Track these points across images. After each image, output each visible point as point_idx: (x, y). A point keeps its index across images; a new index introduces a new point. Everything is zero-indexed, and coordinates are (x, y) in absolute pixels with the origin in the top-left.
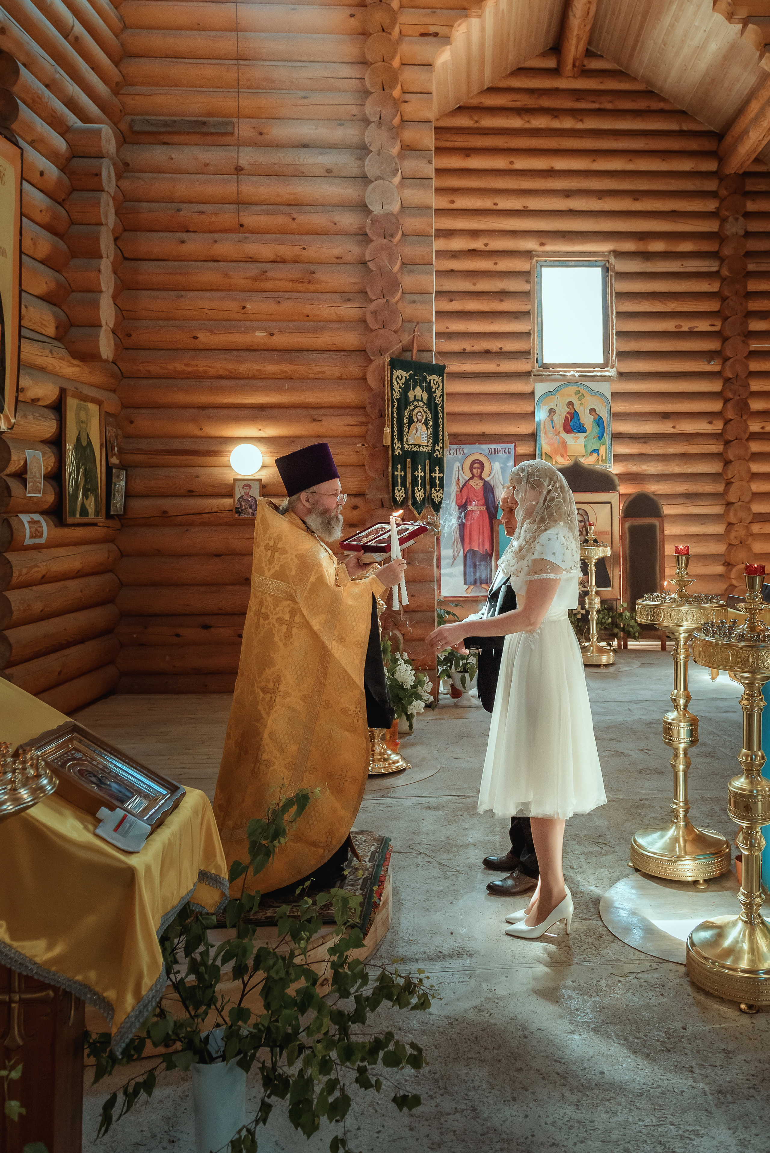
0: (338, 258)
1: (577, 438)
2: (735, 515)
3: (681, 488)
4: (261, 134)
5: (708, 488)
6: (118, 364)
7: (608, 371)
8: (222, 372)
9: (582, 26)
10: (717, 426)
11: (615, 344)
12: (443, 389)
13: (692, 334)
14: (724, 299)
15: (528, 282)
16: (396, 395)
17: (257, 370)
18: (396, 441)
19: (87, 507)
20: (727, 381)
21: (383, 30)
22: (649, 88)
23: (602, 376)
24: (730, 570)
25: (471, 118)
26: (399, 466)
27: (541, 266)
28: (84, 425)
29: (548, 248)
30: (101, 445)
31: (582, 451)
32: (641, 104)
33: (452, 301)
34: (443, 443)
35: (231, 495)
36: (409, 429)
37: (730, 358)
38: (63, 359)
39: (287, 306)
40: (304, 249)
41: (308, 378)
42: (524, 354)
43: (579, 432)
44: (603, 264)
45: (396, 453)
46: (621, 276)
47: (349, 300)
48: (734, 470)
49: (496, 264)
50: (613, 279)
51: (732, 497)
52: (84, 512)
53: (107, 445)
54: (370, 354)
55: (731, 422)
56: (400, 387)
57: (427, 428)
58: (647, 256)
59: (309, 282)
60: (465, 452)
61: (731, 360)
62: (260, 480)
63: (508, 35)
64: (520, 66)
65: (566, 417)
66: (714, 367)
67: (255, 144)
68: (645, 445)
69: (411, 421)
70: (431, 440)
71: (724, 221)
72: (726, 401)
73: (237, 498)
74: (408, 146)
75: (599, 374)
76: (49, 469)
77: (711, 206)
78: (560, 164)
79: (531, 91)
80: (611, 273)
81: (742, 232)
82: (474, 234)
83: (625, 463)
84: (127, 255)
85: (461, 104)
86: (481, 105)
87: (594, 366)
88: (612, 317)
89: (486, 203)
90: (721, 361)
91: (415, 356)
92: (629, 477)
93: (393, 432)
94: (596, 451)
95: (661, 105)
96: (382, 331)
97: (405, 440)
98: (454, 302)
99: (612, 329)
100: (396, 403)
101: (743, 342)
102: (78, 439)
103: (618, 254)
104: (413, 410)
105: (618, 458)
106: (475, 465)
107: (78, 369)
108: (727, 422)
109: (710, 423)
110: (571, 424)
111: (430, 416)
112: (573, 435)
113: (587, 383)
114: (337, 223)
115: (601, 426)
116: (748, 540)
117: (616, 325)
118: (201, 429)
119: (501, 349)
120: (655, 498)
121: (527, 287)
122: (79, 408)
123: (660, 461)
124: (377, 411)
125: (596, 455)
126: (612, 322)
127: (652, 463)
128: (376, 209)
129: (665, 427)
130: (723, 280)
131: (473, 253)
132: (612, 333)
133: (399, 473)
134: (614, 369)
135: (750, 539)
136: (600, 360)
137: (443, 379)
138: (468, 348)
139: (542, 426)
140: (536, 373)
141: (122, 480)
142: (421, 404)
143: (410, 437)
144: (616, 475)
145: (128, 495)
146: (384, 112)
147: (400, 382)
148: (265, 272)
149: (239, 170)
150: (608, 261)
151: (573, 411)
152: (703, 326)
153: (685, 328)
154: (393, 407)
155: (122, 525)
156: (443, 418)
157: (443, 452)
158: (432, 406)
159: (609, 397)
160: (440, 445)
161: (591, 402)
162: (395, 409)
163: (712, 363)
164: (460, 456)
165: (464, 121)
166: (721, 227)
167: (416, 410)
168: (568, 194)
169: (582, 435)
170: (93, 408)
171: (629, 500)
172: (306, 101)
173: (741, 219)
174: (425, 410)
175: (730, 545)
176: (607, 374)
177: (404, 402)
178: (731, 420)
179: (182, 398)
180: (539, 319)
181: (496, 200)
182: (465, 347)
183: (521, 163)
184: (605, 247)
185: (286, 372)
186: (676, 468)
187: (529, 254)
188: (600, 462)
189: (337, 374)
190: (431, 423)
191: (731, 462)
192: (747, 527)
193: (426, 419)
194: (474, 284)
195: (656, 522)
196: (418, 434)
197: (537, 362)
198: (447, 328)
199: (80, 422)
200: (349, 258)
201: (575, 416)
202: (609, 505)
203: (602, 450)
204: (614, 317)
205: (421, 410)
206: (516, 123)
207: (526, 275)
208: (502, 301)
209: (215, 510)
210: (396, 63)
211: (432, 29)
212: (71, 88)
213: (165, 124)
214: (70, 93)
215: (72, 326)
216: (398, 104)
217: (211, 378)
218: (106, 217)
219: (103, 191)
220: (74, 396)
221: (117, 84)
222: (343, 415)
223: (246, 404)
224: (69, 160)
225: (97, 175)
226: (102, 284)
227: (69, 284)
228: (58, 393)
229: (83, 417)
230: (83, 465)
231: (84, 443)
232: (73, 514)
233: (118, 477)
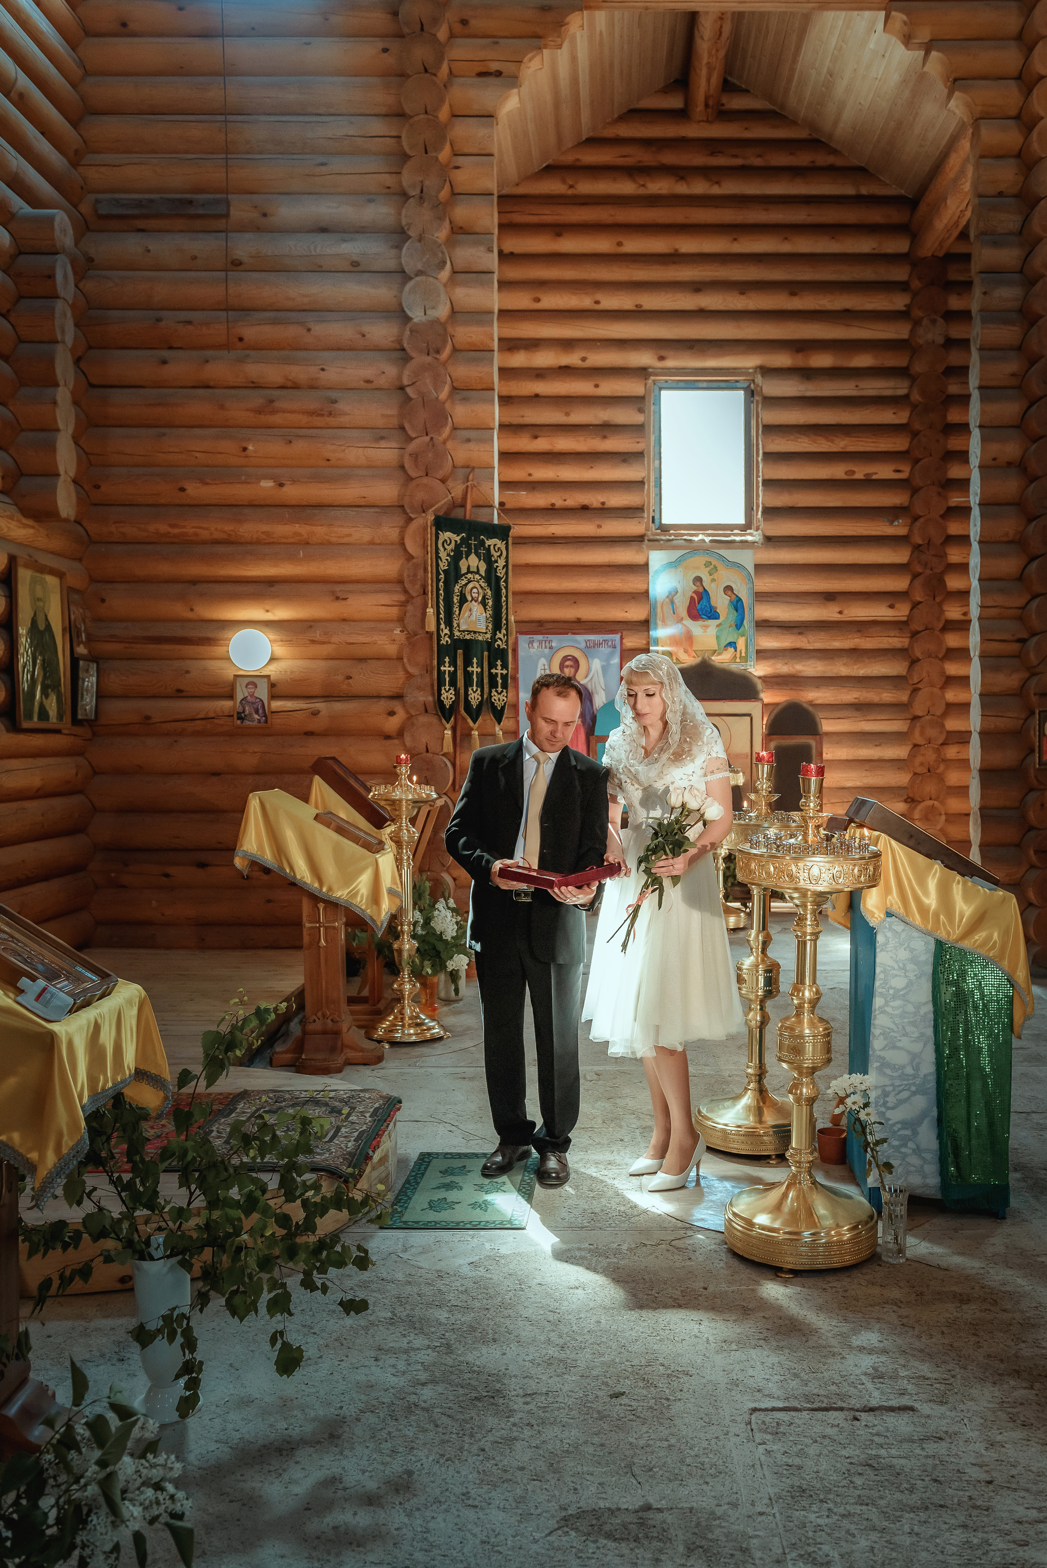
0: (368, 381)
1: (707, 627)
2: (922, 733)
3: (850, 696)
4: (264, 215)
5: (887, 696)
6: (84, 524)
7: (751, 534)
8: (218, 535)
9: (714, 52)
10: (902, 611)
11: (761, 498)
12: (507, 557)
13: (868, 483)
14: (915, 434)
15: (641, 410)
16: (443, 566)
17: (263, 533)
18: (443, 626)
19: (47, 708)
20: (917, 548)
21: (426, 71)
22: (815, 136)
23: (742, 542)
24: (914, 809)
25: (564, 181)
26: (447, 660)
27: (660, 389)
28: (41, 604)
29: (670, 363)
31: (713, 644)
32: (803, 159)
33: (536, 437)
34: (507, 629)
35: (231, 696)
36: (460, 610)
37: (920, 517)
38: (12, 518)
39: (300, 447)
40: (323, 370)
41: (330, 543)
42: (633, 512)
43: (710, 618)
44: (746, 385)
45: (443, 642)
46: (771, 401)
47: (382, 438)
48: (925, 670)
49: (597, 386)
50: (760, 406)
51: (919, 709)
52: (44, 714)
53: (71, 629)
54: (408, 511)
55: (920, 606)
56: (448, 555)
57: (485, 609)
58: (807, 374)
59: (329, 415)
60: (554, 644)
61: (922, 520)
62: (268, 677)
63: (612, 65)
64: (632, 107)
65: (692, 598)
66: (898, 529)
67: (257, 229)
68: (800, 637)
69: (463, 600)
70: (490, 625)
71: (917, 323)
72: (915, 576)
73: (239, 700)
74: (461, 228)
75: (738, 539)
77: (899, 302)
78: (688, 245)
79: (647, 143)
80: (757, 398)
81: (940, 340)
82: (568, 344)
83: (772, 662)
84: (92, 380)
85: (550, 162)
86: (578, 164)
87: (731, 527)
88: (757, 461)
89: (584, 301)
90: (909, 521)
91: (469, 513)
92: (775, 681)
93: (438, 613)
94: (733, 644)
95: (831, 160)
96: (425, 480)
97: (455, 625)
98: (539, 440)
99: (758, 476)
100: (442, 576)
101: (939, 494)
102: (34, 621)
103: (766, 371)
104: (466, 584)
105: (762, 654)
106: (568, 663)
107: (31, 531)
108: (915, 605)
109: (891, 606)
110: (699, 607)
111: (489, 593)
112: (700, 623)
113: (721, 552)
114: (367, 336)
115: (740, 611)
116: (938, 767)
117: (763, 471)
118: (192, 610)
119: (603, 503)
120: (810, 709)
121: (639, 419)
122: (34, 581)
123: (820, 659)
124: (418, 586)
125: (732, 650)
126: (758, 467)
127: (811, 662)
128: (417, 315)
129: (829, 613)
130: (914, 407)
131: (565, 371)
132: (758, 482)
133: (447, 668)
134: (760, 531)
135: (941, 767)
136: (742, 520)
137: (507, 544)
138: (559, 503)
139: (659, 610)
140: (651, 537)
141: (92, 676)
142: (477, 577)
143: (462, 621)
144: (760, 678)
145: (101, 695)
146: (427, 183)
147: (449, 548)
148: (272, 401)
149: (236, 264)
150: (753, 381)
151: (701, 590)
152: (884, 471)
153: (859, 476)
154: (438, 580)
155: (93, 734)
156: (507, 597)
157: (507, 641)
158: (492, 579)
159: (751, 570)
160: (504, 631)
161: (727, 577)
162: (441, 584)
163: (896, 523)
164: (547, 651)
165: (554, 186)
166: (912, 332)
167: (470, 585)
168: (697, 287)
169: (713, 623)
171: (775, 712)
172: (324, 169)
173: (940, 321)
174: (483, 585)
175: (915, 774)
176: (749, 538)
177: (453, 574)
178: (921, 602)
179: (166, 569)
180: (657, 462)
181: (598, 296)
182: (553, 501)
183: (633, 245)
184: (750, 361)
185: (300, 534)
186: (842, 669)
187: (643, 372)
188: (738, 660)
189: (367, 538)
190: (490, 603)
191: (919, 660)
192: (938, 749)
193: (484, 598)
194: (567, 414)
195: (812, 741)
196: (473, 618)
197: (653, 522)
198: (530, 475)
199: (35, 600)
200: (382, 382)
201: (704, 596)
202: (749, 718)
203: (741, 643)
204: (760, 459)
205: (477, 585)
206: (626, 187)
207: (639, 402)
208: (605, 437)
209: (212, 715)
210: (444, 114)
211: (494, 66)
212: (15, 162)
213: (139, 204)
214: (14, 169)
215: (22, 475)
216: (445, 171)
217: (204, 543)
218: (63, 332)
219: (58, 297)
220: (27, 566)
221: (76, 152)
222: (377, 592)
223: (249, 577)
224: (14, 257)
225: (49, 277)
226: (59, 421)
227: (17, 420)
228: (6, 561)
229: (39, 593)
230: (40, 654)
231: (42, 626)
232: (29, 716)
233: (87, 671)
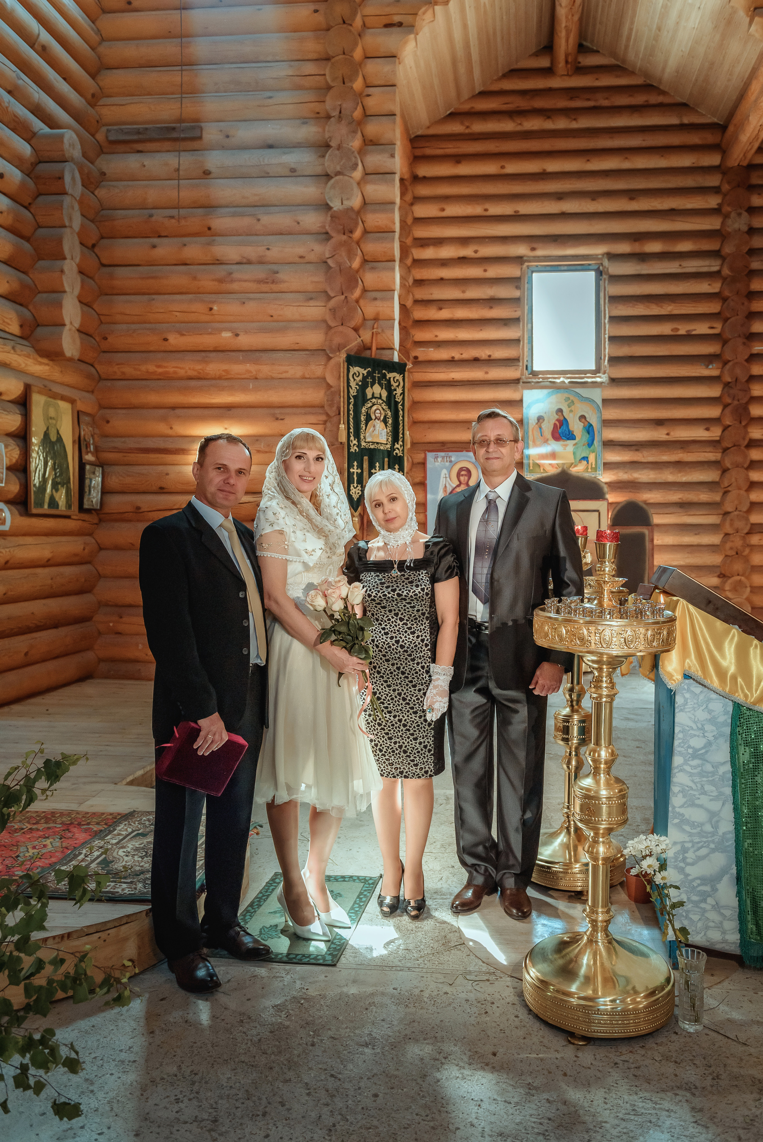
0: (301, 257)
1: (566, 445)
2: (731, 525)
3: (675, 497)
4: (228, 137)
5: (704, 497)
6: (96, 366)
7: (600, 377)
8: (191, 373)
9: (570, 17)
10: (715, 433)
11: (607, 350)
12: (404, 387)
13: (689, 338)
14: (725, 300)
15: (518, 288)
16: (353, 392)
17: (224, 371)
18: (352, 438)
19: (57, 499)
20: (727, 385)
21: (344, 22)
22: (648, 82)
23: (593, 382)
24: (724, 583)
25: (462, 123)
26: (355, 463)
27: (532, 272)
28: (54, 422)
29: (540, 253)
30: (74, 442)
31: (571, 459)
32: (639, 99)
33: (441, 309)
34: (403, 441)
36: (366, 426)
37: (729, 361)
38: (28, 356)
39: (251, 307)
40: (268, 249)
41: (273, 378)
42: (512, 362)
43: (568, 439)
44: (596, 267)
45: (352, 450)
46: (615, 279)
47: (311, 299)
48: (733, 477)
49: (485, 271)
50: (607, 282)
51: (729, 507)
52: (53, 504)
53: (80, 443)
54: (328, 352)
55: (730, 428)
56: (357, 384)
57: (386, 426)
58: (642, 257)
59: (273, 282)
60: (453, 459)
61: (730, 364)
63: (495, 33)
64: (512, 68)
65: (555, 424)
66: (712, 371)
67: (223, 148)
68: (637, 453)
69: (368, 418)
70: (390, 438)
71: (727, 216)
72: (726, 406)
74: (371, 141)
75: (589, 380)
76: (14, 461)
77: (713, 202)
78: (553, 166)
79: (523, 93)
80: (604, 276)
81: (745, 228)
82: (464, 241)
83: (615, 471)
84: (105, 261)
85: (452, 110)
86: (473, 110)
87: (585, 372)
88: (605, 323)
89: (477, 210)
90: (720, 365)
91: (374, 353)
92: (617, 486)
93: (349, 428)
94: (585, 458)
95: (661, 99)
96: (341, 328)
97: (362, 437)
98: (443, 310)
99: (605, 334)
100: (352, 400)
101: (744, 344)
102: (46, 435)
103: (612, 256)
104: (371, 407)
105: (608, 466)
106: (463, 473)
107: (47, 368)
108: (726, 428)
109: (707, 429)
110: (560, 431)
111: (389, 414)
112: (561, 442)
113: (578, 390)
114: (301, 223)
115: (591, 433)
116: (744, 551)
117: (608, 330)
118: (171, 428)
119: (490, 356)
120: (644, 506)
121: (517, 294)
122: (47, 405)
123: (652, 469)
124: (334, 408)
125: (585, 462)
126: (605, 327)
127: (645, 471)
128: (336, 205)
129: (660, 434)
130: (724, 279)
131: (463, 260)
132: (605, 338)
133: (355, 470)
134: (606, 375)
135: (747, 551)
136: (593, 368)
137: (404, 377)
138: (457, 356)
139: (530, 433)
140: (525, 380)
141: (98, 477)
142: (380, 401)
143: (367, 435)
144: (606, 483)
145: (105, 492)
146: (344, 106)
147: (358, 379)
148: (231, 274)
149: (207, 173)
150: (602, 264)
151: (562, 418)
152: (702, 328)
153: (682, 332)
154: (349, 403)
155: (100, 520)
156: (403, 417)
157: (403, 450)
158: (391, 402)
159: (600, 403)
160: (400, 443)
161: (582, 409)
162: (351, 406)
163: (711, 367)
164: (448, 464)
165: (456, 128)
166: (723, 224)
167: (374, 408)
168: (560, 196)
169: (571, 443)
170: (65, 406)
171: (617, 508)
172: (270, 101)
173: (745, 214)
174: (384, 407)
175: (726, 556)
176: (598, 380)
177: (361, 399)
178: (729, 426)
179: (153, 398)
180: (530, 325)
181: (487, 206)
182: (453, 355)
183: (512, 167)
184: (599, 250)
185: (251, 372)
186: (669, 476)
187: (519, 260)
188: (590, 470)
189: (299, 374)
190: (390, 421)
191: (728, 469)
192: (744, 537)
193: (385, 417)
194: (464, 292)
195: (645, 531)
196: (376, 432)
197: (527, 369)
198: (436, 336)
199: (48, 418)
200: (312, 257)
201: (564, 423)
202: (597, 513)
203: (592, 458)
204: (607, 321)
205: (380, 408)
206: (508, 126)
207: (516, 281)
208: (491, 308)
210: (358, 54)
211: (397, 19)
212: (36, 96)
213: (138, 132)
214: (36, 101)
215: (38, 325)
216: (360, 97)
217: (181, 379)
218: (71, 219)
219: (66, 193)
220: (40, 392)
221: (93, 95)
222: (305, 414)
223: (213, 404)
224: (35, 165)
225: (60, 178)
226: (66, 285)
227: (36, 285)
228: (22, 388)
229: (52, 413)
230: (51, 459)
231: (53, 438)
232: (41, 505)
233: (94, 473)
